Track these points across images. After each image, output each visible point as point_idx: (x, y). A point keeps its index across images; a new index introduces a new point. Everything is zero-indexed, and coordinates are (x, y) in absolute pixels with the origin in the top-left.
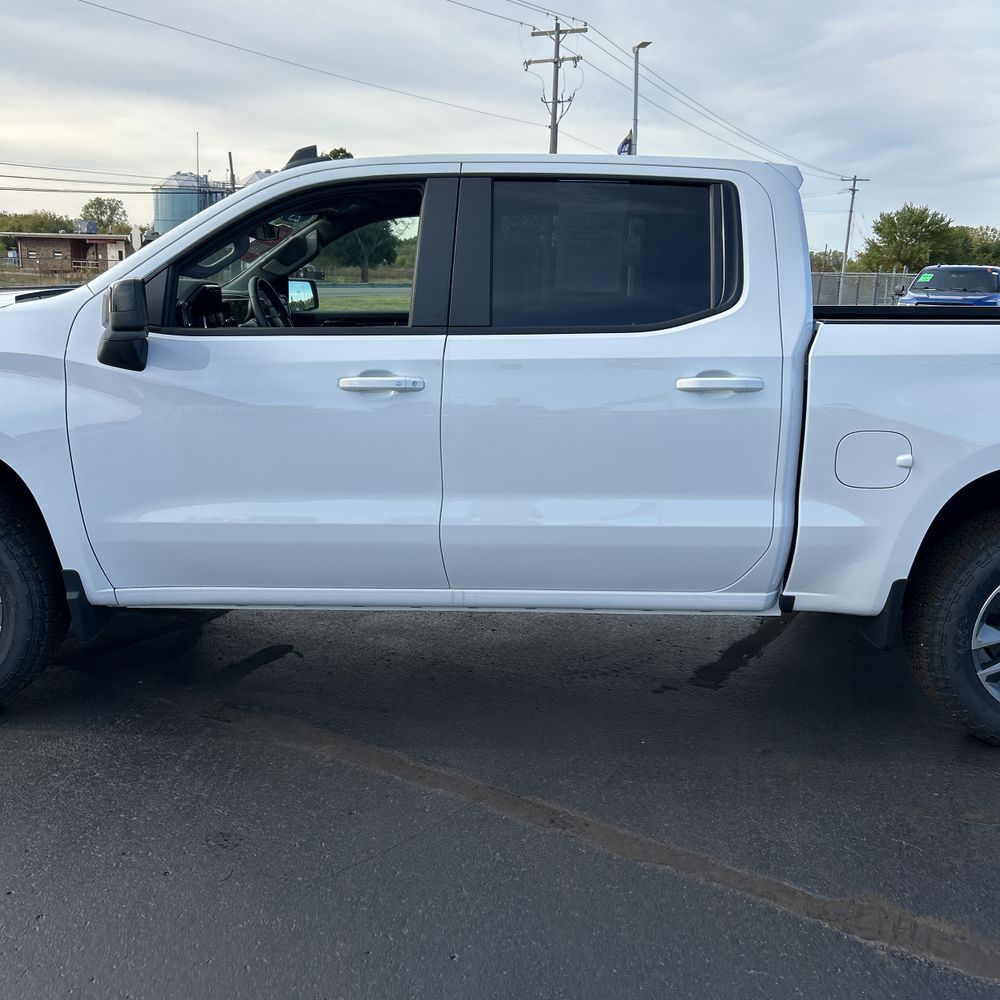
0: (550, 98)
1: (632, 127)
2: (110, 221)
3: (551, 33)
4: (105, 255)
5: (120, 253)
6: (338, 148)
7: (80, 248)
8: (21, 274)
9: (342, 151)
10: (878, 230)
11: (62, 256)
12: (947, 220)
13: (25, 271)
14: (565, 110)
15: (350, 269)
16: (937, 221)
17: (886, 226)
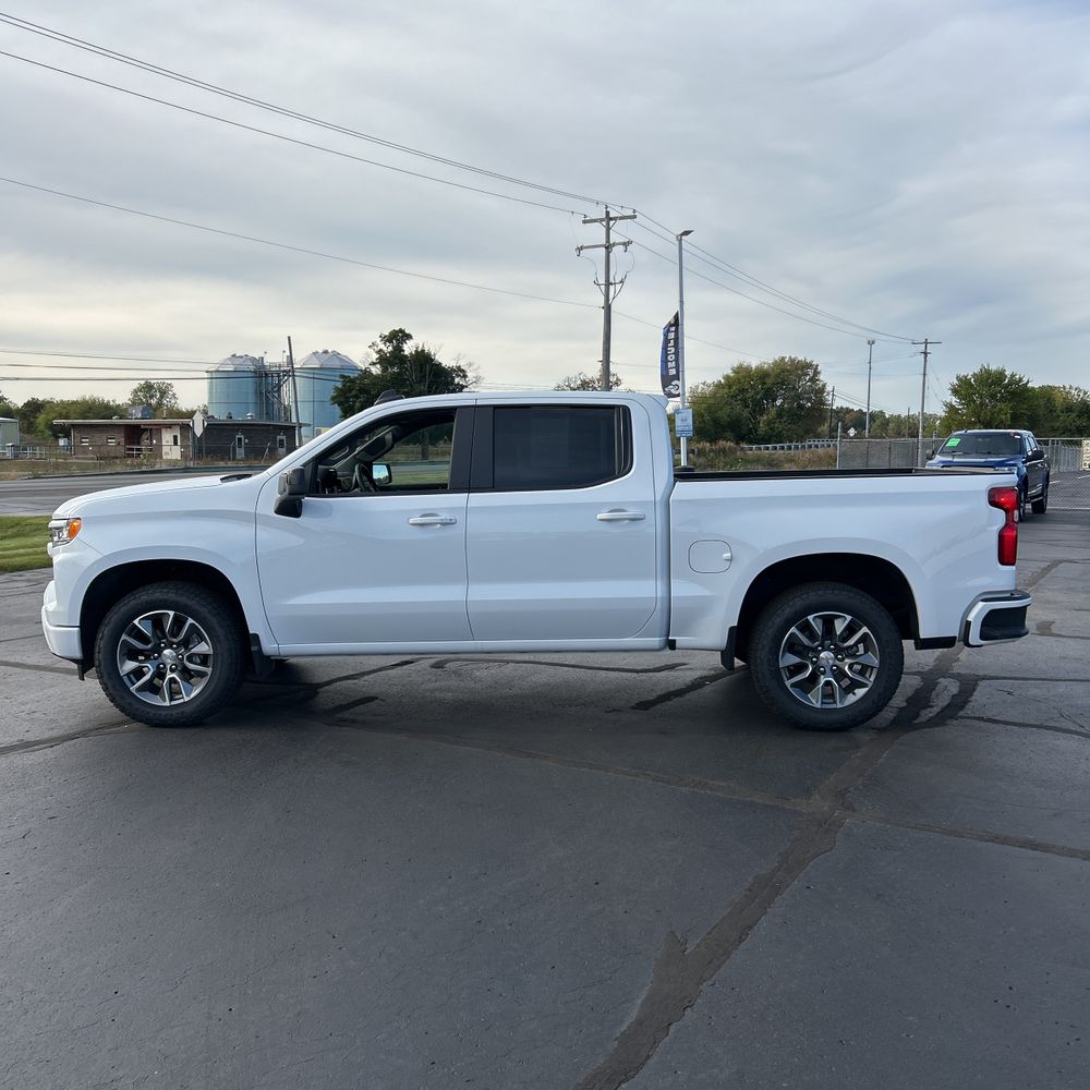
0: (602, 281)
1: (678, 309)
2: (160, 404)
3: (602, 220)
4: (160, 440)
5: (175, 437)
6: (397, 329)
7: (134, 433)
8: (74, 461)
9: (401, 331)
10: (955, 392)
11: (114, 442)
12: (1025, 380)
13: (78, 458)
14: (617, 291)
15: (410, 447)
16: (1014, 381)
17: (963, 388)
